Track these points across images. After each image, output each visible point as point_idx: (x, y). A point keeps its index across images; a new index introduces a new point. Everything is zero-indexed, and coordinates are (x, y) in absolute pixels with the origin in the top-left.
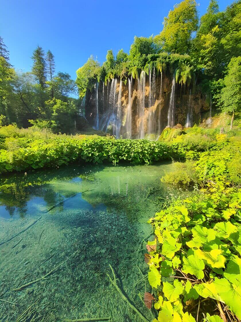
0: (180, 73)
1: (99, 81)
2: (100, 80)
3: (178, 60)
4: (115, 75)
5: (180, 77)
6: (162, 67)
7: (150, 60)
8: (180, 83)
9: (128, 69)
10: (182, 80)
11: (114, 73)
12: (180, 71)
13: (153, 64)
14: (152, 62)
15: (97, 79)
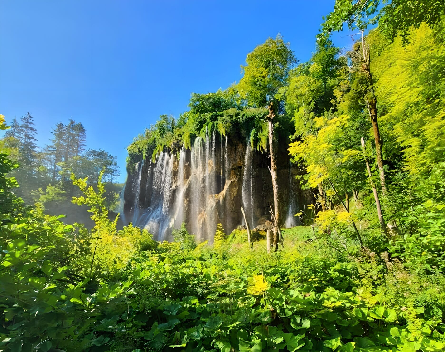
0: (257, 135)
1: (144, 158)
2: (146, 157)
3: (254, 117)
4: (165, 147)
5: (257, 141)
6: (226, 128)
7: (208, 120)
8: (258, 150)
9: (181, 136)
10: (261, 146)
11: (163, 145)
12: (256, 132)
13: (213, 126)
14: (211, 124)
15: (142, 154)
